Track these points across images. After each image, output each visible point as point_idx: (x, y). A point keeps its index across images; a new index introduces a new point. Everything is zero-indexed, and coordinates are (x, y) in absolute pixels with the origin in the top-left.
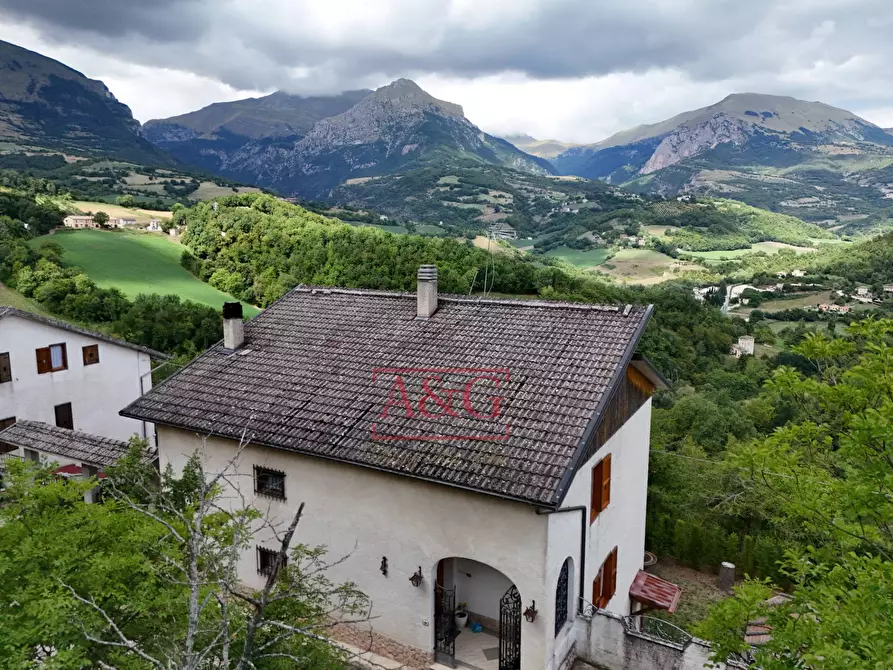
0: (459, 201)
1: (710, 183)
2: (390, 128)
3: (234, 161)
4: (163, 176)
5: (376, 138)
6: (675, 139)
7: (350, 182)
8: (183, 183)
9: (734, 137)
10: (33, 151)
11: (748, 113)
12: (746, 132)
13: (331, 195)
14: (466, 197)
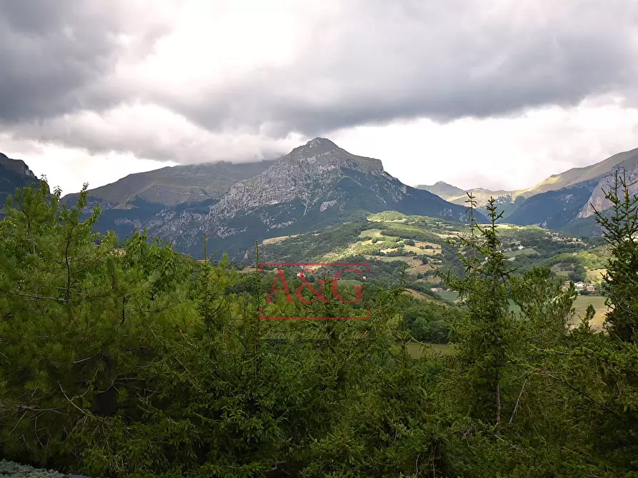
2: (307, 186)
3: (148, 228)
5: (293, 197)
7: (266, 242)
13: (246, 256)
14: (390, 250)
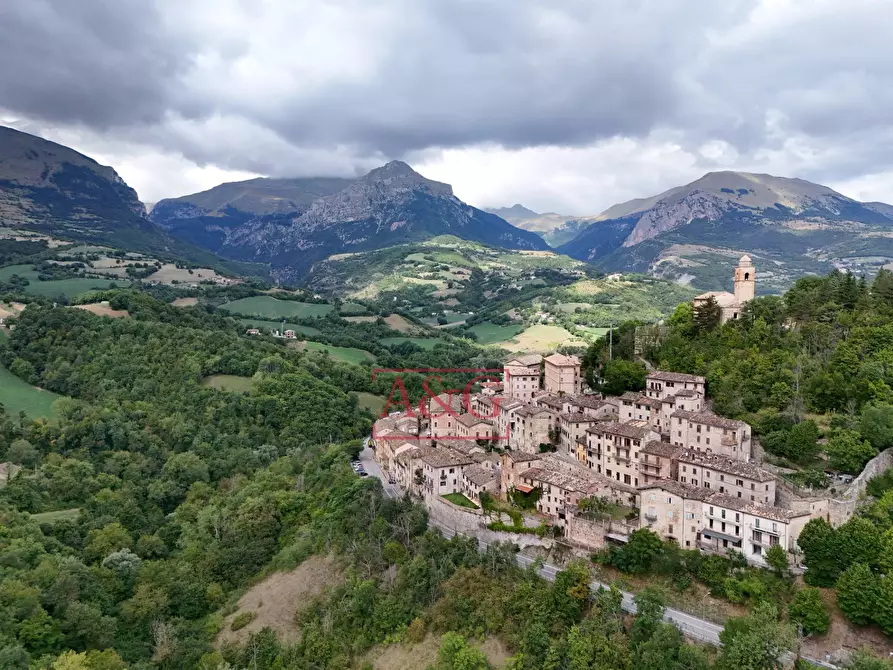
0: (420, 278)
1: (673, 258)
2: (382, 206)
3: (236, 236)
4: (131, 259)
5: (368, 216)
6: (654, 214)
7: (331, 258)
8: (146, 265)
9: (710, 213)
10: (25, 236)
11: (723, 190)
12: (720, 208)
13: (312, 270)
14: (427, 274)
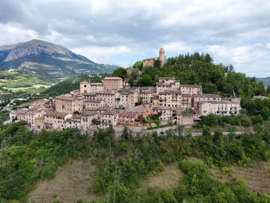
1: (27, 66)
6: (16, 51)
9: (36, 52)
11: (39, 46)
12: (39, 51)
